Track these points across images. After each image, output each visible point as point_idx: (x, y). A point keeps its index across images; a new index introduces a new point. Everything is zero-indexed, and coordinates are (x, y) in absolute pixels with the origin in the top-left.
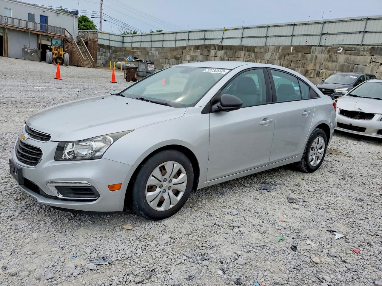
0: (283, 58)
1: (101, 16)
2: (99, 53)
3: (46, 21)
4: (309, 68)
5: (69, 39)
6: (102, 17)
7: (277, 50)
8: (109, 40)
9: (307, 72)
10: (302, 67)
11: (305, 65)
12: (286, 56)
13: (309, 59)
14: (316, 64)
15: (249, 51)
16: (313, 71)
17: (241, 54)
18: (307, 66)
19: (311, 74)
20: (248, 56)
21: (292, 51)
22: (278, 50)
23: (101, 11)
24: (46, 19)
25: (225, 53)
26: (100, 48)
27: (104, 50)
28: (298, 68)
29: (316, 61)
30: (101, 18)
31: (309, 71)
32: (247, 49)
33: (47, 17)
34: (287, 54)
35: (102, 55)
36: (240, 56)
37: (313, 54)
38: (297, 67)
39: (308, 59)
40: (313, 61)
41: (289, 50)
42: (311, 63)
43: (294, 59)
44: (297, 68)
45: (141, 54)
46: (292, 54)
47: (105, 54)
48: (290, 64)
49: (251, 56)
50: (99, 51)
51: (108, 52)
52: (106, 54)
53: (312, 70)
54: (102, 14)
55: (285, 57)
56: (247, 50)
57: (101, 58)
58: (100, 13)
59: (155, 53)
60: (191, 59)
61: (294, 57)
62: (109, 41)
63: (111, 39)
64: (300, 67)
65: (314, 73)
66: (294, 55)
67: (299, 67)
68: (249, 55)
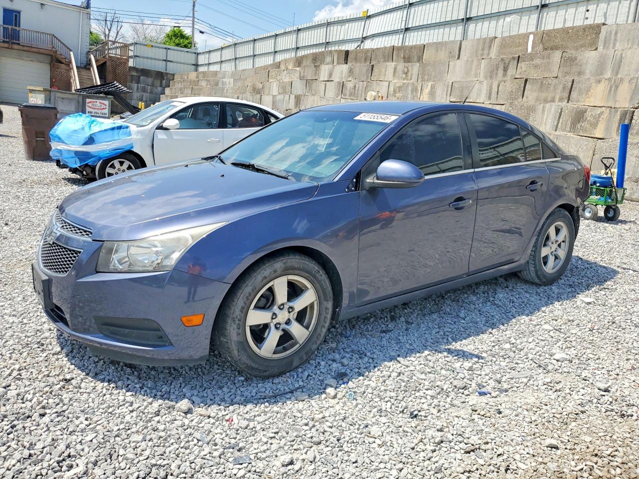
0: (501, 72)
1: (193, 24)
2: (138, 86)
3: (16, 19)
4: (592, 101)
5: (62, 57)
6: (195, 27)
7: (483, 49)
8: (165, 60)
9: (579, 116)
10: (561, 100)
11: (574, 95)
12: (511, 66)
13: (589, 69)
14: (617, 87)
15: (407, 60)
16: (605, 116)
17: (386, 71)
18: (580, 93)
19: (594, 125)
20: (404, 76)
21: (530, 50)
22: (486, 52)
23: (193, 14)
24: (16, 15)
25: (351, 71)
26: (139, 77)
27: (150, 80)
28: (548, 105)
29: (619, 76)
30: (193, 27)
31: (588, 115)
32: (402, 55)
33: (19, 12)
34: (514, 58)
35: (144, 90)
36: (385, 75)
37: (605, 51)
38: (546, 101)
39: (588, 71)
40: (608, 74)
41: (520, 48)
42: (599, 81)
43: (533, 74)
44: (542, 105)
45: (207, 85)
46: (532, 57)
47: (151, 90)
48: (521, 93)
49: (409, 74)
50: (138, 82)
51: (159, 84)
52: (154, 88)
53: (599, 111)
54: (196, 20)
55: (505, 70)
56: (404, 58)
57: (142, 96)
58: (191, 19)
59: (228, 83)
60: (281, 91)
61: (536, 66)
62: (164, 62)
63: (168, 59)
64: (557, 99)
65: (609, 121)
66: (538, 61)
67: (553, 101)
68: (406, 70)
